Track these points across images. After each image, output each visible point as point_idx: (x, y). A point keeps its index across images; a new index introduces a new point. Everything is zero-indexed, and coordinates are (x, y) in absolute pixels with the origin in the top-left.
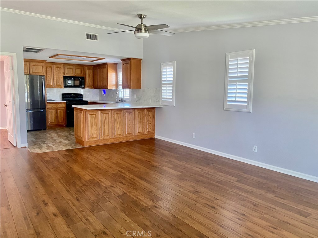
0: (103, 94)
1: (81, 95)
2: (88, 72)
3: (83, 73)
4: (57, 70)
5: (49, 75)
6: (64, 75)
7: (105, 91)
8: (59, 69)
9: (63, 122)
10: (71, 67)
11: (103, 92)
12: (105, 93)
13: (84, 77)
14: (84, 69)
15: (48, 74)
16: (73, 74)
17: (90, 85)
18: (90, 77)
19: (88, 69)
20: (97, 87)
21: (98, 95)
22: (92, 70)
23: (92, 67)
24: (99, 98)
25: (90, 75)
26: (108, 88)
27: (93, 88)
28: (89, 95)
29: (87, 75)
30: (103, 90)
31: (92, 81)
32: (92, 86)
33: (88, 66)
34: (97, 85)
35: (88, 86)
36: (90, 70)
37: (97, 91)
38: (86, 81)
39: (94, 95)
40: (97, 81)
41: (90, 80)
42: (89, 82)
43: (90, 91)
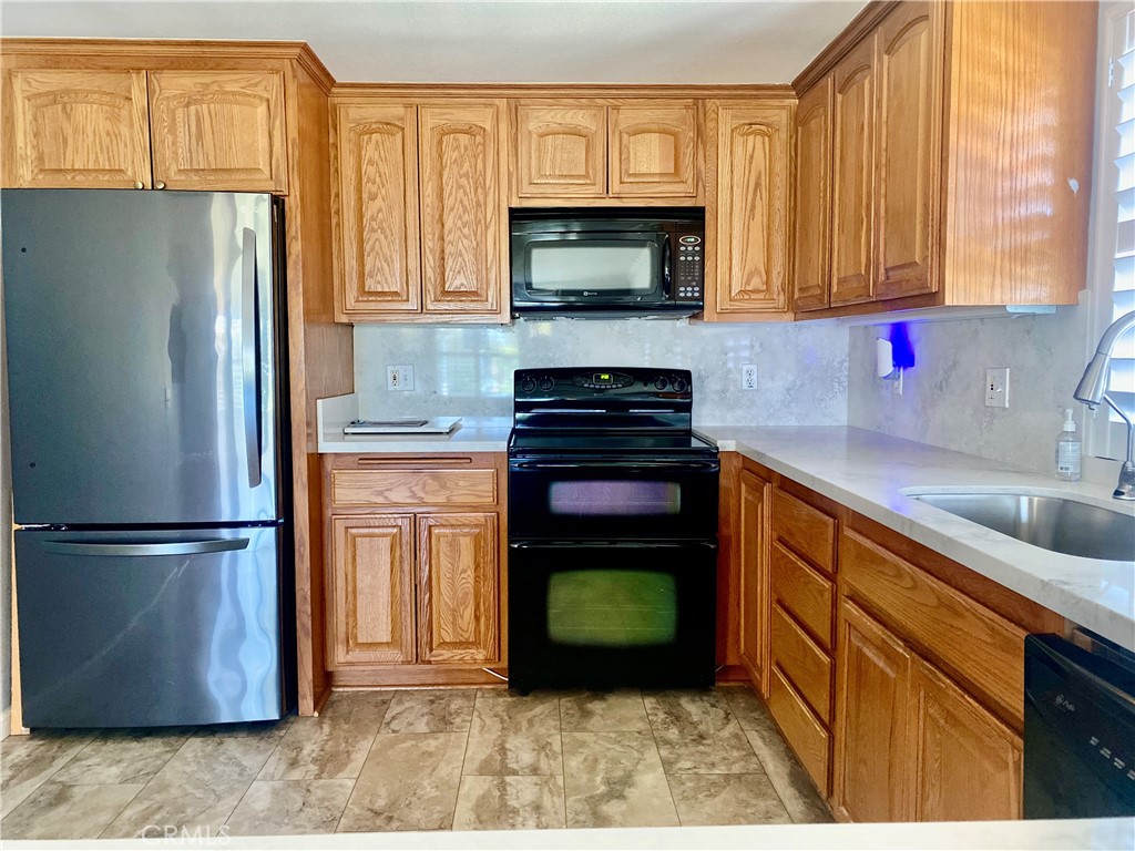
0: (886, 363)
1: (678, 382)
2: (739, 150)
3: (688, 174)
4: (450, 155)
5: (379, 202)
6: (516, 204)
8: (464, 139)
9: (476, 644)
10: (581, 118)
11: (886, 349)
12: (904, 356)
13: (702, 210)
14: (699, 133)
15: (373, 198)
16: (599, 188)
17: (756, 283)
18: (758, 202)
19: (747, 127)
20: (821, 301)
21: (840, 383)
22: (784, 136)
23: (783, 107)
24: (845, 404)
25: (758, 185)
26: (941, 295)
27: (791, 315)
28: (754, 377)
29: (732, 187)
30: (886, 331)
31: (779, 241)
32: (782, 293)
33: (742, 97)
34: (823, 279)
35: (735, 300)
36: (763, 134)
37: (830, 338)
38: (714, 250)
39: (798, 382)
40: (824, 236)
41: (757, 235)
42: (745, 252)
43: (761, 345)
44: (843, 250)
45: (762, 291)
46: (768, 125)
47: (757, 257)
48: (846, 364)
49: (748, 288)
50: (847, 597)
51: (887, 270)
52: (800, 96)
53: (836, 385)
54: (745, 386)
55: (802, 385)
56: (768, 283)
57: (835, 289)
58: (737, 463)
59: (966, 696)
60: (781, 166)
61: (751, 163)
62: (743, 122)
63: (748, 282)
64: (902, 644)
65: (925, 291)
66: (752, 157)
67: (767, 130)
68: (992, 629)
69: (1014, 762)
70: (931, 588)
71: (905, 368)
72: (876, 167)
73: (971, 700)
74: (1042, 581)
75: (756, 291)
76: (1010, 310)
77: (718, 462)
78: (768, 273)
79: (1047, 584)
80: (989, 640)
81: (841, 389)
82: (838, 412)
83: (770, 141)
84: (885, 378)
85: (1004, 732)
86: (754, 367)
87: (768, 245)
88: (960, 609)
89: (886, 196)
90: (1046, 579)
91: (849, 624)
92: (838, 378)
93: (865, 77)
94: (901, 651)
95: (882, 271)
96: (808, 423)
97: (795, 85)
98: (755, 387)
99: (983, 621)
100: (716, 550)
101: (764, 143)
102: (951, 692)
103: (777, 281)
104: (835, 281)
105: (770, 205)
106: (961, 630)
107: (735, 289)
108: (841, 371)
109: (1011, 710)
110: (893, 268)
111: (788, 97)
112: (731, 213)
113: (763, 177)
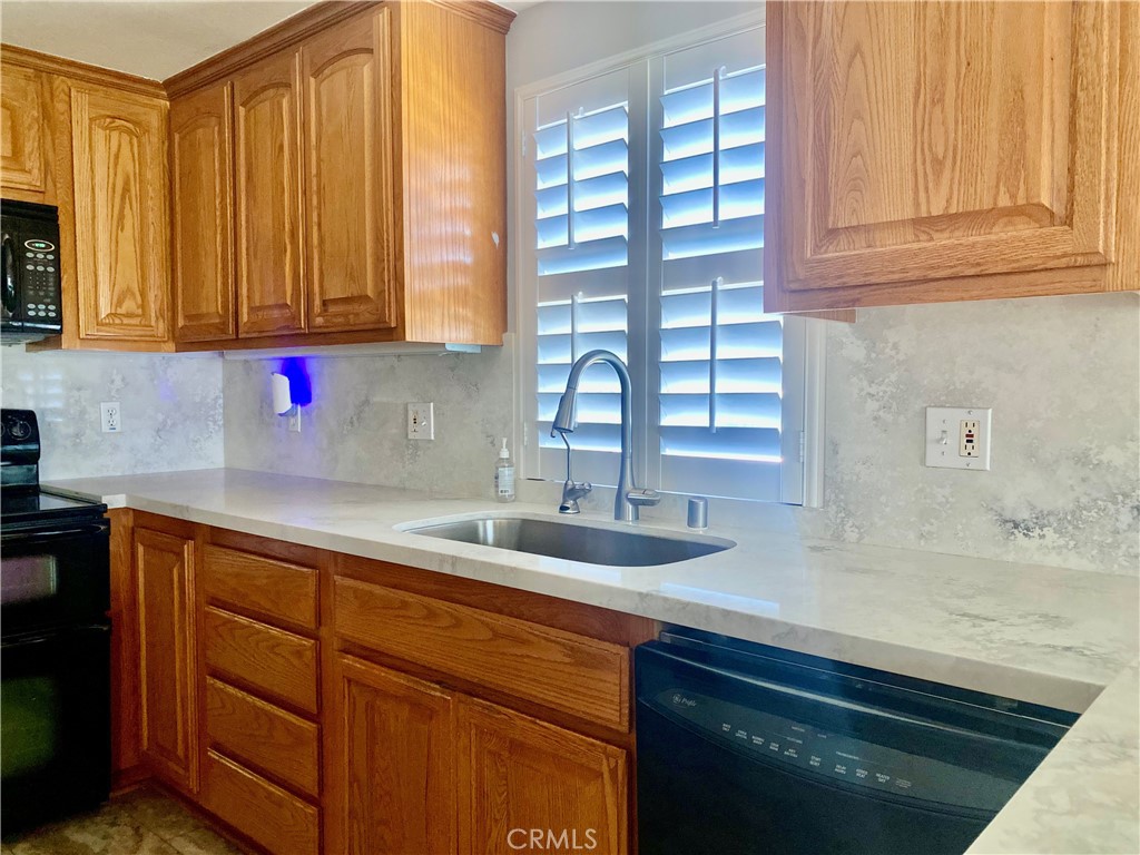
0: (283, 400)
1: (19, 426)
2: (99, 145)
3: (33, 163)
7: (313, 368)
11: (283, 384)
12: (302, 392)
13: (53, 210)
14: (46, 114)
17: (130, 305)
18: (127, 210)
19: (108, 120)
20: (224, 331)
21: (215, 422)
22: (155, 140)
23: (153, 107)
24: (222, 444)
25: (126, 190)
26: (400, 330)
27: (172, 346)
28: (117, 417)
29: (93, 189)
30: (277, 365)
31: (155, 259)
32: (160, 318)
33: (101, 83)
34: (225, 307)
35: (103, 325)
36: (130, 132)
37: (204, 372)
38: (72, 261)
39: (169, 422)
40: (224, 260)
41: (128, 248)
42: (112, 269)
43: (123, 379)
44: (256, 276)
45: (137, 316)
46: (135, 123)
47: (129, 275)
48: (221, 401)
49: (119, 311)
50: (340, 651)
51: (325, 303)
52: (171, 98)
53: (211, 423)
54: (105, 428)
55: (174, 425)
56: (143, 306)
57: (244, 317)
58: (128, 521)
59: (538, 721)
60: (154, 175)
61: (116, 164)
62: (103, 112)
63: (120, 303)
64: (438, 687)
65: (381, 326)
66: (117, 157)
67: (137, 129)
68: (572, 648)
69: (610, 770)
70: (483, 622)
71: (302, 405)
72: (304, 193)
73: (546, 724)
74: (640, 594)
75: (129, 315)
76: (448, 348)
77: (107, 522)
78: (143, 294)
79: (647, 595)
80: (567, 660)
81: (217, 428)
82: (212, 453)
83: (139, 142)
84: (281, 415)
85: (592, 744)
86: (116, 405)
87: (142, 265)
88: (525, 636)
89: (319, 225)
90: (644, 591)
91: (349, 681)
92: (213, 416)
93: (283, 96)
94: (438, 694)
95: (317, 302)
96: (183, 467)
97: (168, 84)
98: (118, 430)
99: (558, 643)
100: (109, 632)
101: (131, 143)
102: (518, 722)
103: (153, 308)
104: (244, 310)
105: (143, 218)
106: (528, 656)
107: (104, 310)
108: (216, 409)
109: (599, 721)
110: (336, 301)
111: (157, 96)
112: (94, 218)
113: (132, 183)
